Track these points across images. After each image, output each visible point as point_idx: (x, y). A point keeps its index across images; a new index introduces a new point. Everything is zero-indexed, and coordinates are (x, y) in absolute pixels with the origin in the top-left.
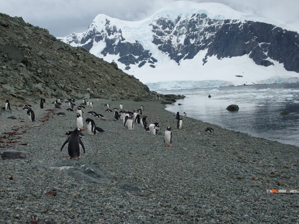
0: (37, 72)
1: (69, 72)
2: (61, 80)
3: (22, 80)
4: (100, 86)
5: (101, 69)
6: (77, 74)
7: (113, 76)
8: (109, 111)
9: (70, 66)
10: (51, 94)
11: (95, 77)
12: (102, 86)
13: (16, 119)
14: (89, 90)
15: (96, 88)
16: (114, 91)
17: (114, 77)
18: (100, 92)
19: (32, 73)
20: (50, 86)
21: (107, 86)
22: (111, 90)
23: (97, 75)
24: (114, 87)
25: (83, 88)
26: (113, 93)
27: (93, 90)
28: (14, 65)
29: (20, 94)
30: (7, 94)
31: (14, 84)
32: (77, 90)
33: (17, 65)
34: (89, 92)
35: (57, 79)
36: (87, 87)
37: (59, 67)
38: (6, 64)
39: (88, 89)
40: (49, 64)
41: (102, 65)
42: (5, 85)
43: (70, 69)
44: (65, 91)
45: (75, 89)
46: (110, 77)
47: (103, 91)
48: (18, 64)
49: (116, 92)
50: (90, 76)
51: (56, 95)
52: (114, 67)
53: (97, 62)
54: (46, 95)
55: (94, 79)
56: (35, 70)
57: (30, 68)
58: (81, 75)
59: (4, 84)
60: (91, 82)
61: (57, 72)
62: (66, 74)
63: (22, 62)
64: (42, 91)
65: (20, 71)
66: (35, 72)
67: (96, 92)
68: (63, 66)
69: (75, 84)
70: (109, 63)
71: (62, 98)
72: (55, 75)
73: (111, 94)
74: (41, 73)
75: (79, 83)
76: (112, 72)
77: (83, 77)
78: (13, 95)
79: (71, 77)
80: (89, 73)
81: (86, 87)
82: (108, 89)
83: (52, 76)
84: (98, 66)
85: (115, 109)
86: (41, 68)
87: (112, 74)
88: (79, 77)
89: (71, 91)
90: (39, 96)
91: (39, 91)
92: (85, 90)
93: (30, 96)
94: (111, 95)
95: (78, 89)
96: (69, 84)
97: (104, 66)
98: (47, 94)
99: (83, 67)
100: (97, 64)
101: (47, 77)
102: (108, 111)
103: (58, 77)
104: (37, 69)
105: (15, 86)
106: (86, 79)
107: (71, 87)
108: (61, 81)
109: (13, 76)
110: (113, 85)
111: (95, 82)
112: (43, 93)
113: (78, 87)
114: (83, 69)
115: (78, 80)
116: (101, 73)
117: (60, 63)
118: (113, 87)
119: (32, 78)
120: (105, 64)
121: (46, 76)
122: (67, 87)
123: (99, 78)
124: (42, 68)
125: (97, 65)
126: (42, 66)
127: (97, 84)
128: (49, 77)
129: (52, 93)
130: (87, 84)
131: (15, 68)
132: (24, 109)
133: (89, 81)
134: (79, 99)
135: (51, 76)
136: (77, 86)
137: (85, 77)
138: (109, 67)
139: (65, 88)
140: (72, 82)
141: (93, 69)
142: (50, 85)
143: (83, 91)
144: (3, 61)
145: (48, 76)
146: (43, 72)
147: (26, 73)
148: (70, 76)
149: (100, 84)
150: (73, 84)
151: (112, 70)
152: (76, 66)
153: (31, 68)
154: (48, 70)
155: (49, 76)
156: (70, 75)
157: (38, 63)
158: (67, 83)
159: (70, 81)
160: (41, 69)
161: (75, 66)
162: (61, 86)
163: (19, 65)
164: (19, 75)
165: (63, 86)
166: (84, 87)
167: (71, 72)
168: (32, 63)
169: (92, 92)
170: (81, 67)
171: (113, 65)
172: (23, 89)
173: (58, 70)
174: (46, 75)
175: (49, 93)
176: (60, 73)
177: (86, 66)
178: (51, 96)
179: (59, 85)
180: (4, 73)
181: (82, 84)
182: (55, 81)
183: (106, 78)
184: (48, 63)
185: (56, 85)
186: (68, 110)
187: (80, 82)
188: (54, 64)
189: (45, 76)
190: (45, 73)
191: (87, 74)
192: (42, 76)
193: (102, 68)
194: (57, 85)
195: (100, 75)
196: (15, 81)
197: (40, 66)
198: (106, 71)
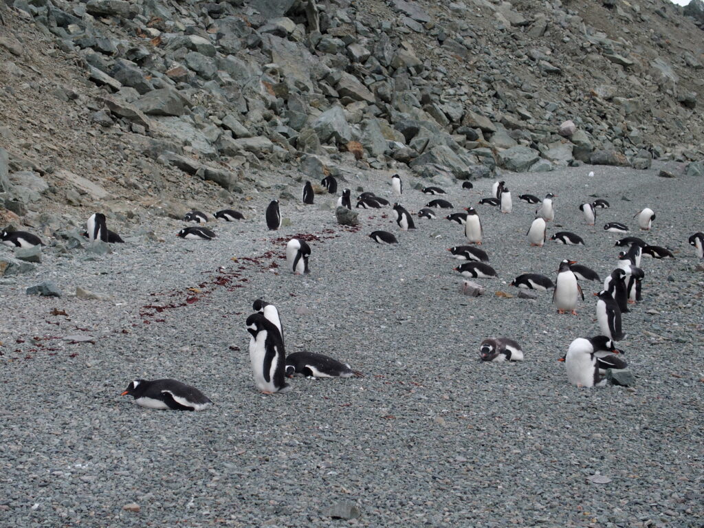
0: (349, 55)
1: (491, 52)
2: (453, 86)
3: (263, 93)
4: (623, 110)
5: (638, 35)
6: (526, 58)
7: (688, 65)
8: (566, 238)
9: (501, 22)
10: (385, 153)
11: (604, 69)
12: (631, 110)
13: (56, 295)
14: (569, 129)
15: (604, 117)
16: (683, 129)
17: (697, 68)
18: (623, 136)
19: (327, 58)
20: (394, 114)
21: (653, 110)
22: (674, 127)
23: (614, 60)
24: (689, 113)
25: (544, 122)
26: (681, 140)
27: (590, 126)
28: (253, 26)
29: (241, 154)
30: (160, 163)
31: (221, 114)
32: (515, 127)
33: (264, 29)
34: (567, 135)
35: (436, 82)
36: (564, 116)
37: (446, 31)
38: (215, 25)
39: (568, 125)
40: (406, 21)
41: (645, 17)
42: (171, 119)
43: (496, 40)
44: (462, 133)
45: (508, 125)
46: (676, 71)
47: (635, 132)
48: (271, 21)
49: (694, 137)
50: (583, 66)
51: (406, 154)
52: (699, 26)
53: (623, 5)
54: (365, 155)
55: (601, 81)
56: (340, 47)
57: (320, 39)
58: (542, 62)
59: (170, 115)
60: (584, 91)
61: (437, 51)
62: (475, 59)
63: (287, 14)
64: (344, 140)
65: (270, 53)
66: (339, 55)
67: (603, 136)
68: (466, 26)
69: (509, 102)
70: (676, 8)
71: (431, 168)
72: (427, 64)
73: (668, 145)
74: (364, 60)
75: (530, 98)
76: (687, 46)
77: (549, 72)
78: (185, 164)
79: (495, 71)
80: (578, 51)
81: (558, 117)
82: (661, 122)
83: (413, 70)
84: (627, 22)
85: (611, 225)
86: (368, 37)
87: (687, 53)
88: (532, 73)
89: (487, 133)
90: (320, 164)
91: (334, 138)
92: (554, 129)
93: (286, 161)
94: (668, 149)
95: (522, 123)
96: (483, 103)
97: (654, 18)
98: (369, 150)
99: (557, 27)
100: (620, 11)
101: (391, 75)
102: (564, 241)
103: (441, 75)
104: (349, 42)
105: (225, 122)
106: (563, 79)
107: (491, 118)
108: (451, 91)
109: (232, 76)
110: (687, 104)
111: (600, 92)
112: (352, 146)
113: (524, 118)
114: (556, 36)
115: (525, 86)
116: (639, 50)
117: (458, 11)
118: (684, 113)
119: (323, 83)
120: (658, 12)
121: (384, 70)
122: (474, 115)
123: (622, 74)
124: (371, 35)
125: (621, 19)
126: (373, 30)
127: (610, 100)
128: (401, 74)
129: (392, 146)
130: (567, 102)
131: (250, 42)
132: (186, 233)
133: (575, 87)
134: (514, 169)
135: (409, 71)
136: (520, 114)
137: (558, 73)
138: (677, 25)
139: (466, 122)
140: (496, 95)
141: (602, 37)
142: (397, 109)
143: (544, 132)
144: (204, 11)
145: (394, 70)
146: (372, 54)
147: (297, 61)
148: (492, 68)
149: (622, 99)
150: (501, 104)
151: (689, 35)
152: (526, 25)
153: (325, 36)
154: (400, 46)
155: (401, 69)
156: (494, 64)
157: (359, 17)
158: (475, 98)
159: (492, 92)
160: (366, 40)
161: (520, 25)
162: (447, 115)
163: (273, 28)
164: (265, 69)
165: (456, 113)
166: (549, 115)
167: (502, 51)
168: (330, 16)
169: (583, 137)
170: (546, 29)
171: (693, 14)
172: (259, 134)
173: (441, 42)
174: (387, 68)
175: (380, 147)
176: (449, 56)
177: (569, 21)
178: (387, 159)
179: (438, 107)
180: (192, 65)
181: (542, 104)
182: (424, 93)
183: (654, 76)
184: (402, 16)
185: (425, 110)
186: (373, 235)
187: (535, 95)
188: (428, 19)
189: (380, 73)
190: (383, 58)
191: (569, 58)
192: (367, 72)
193: (642, 31)
194: (432, 112)
195: (626, 60)
196: (231, 100)
197: (366, 28)
198: (662, 42)
